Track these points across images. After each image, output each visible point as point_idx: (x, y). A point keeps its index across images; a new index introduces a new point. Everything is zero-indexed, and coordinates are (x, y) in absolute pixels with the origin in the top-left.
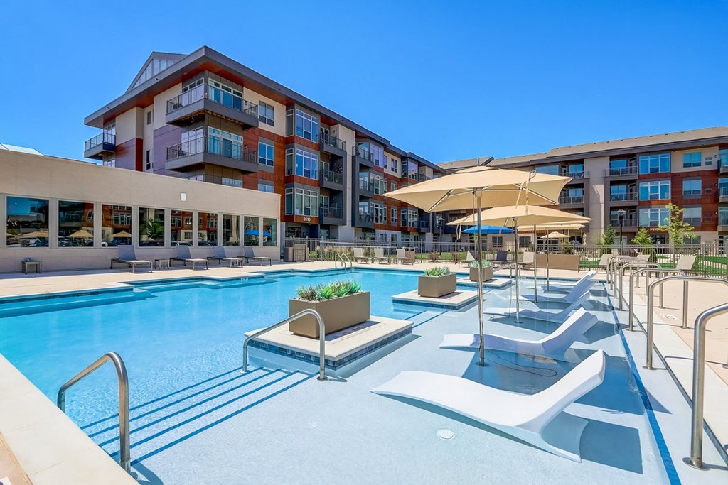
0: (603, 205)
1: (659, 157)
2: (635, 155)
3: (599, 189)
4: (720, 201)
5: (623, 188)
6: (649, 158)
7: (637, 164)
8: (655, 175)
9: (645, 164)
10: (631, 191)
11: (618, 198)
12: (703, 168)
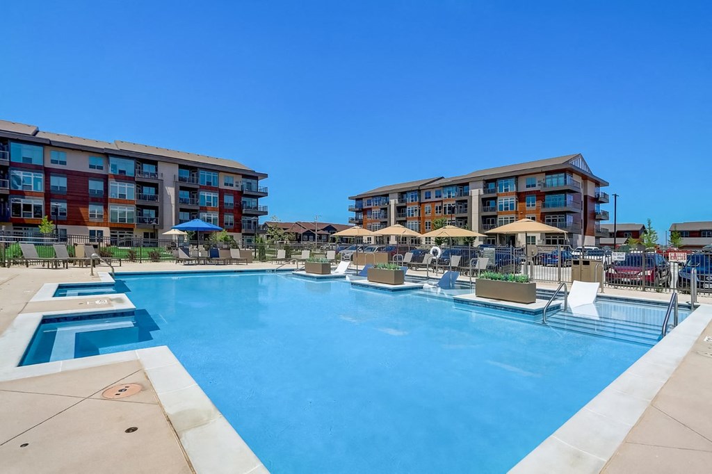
0: (174, 206)
1: (212, 174)
2: (196, 168)
3: (171, 191)
4: (244, 212)
5: (187, 193)
6: (206, 174)
7: (197, 176)
8: (209, 188)
9: (204, 177)
10: (193, 197)
11: (185, 202)
12: (234, 188)
